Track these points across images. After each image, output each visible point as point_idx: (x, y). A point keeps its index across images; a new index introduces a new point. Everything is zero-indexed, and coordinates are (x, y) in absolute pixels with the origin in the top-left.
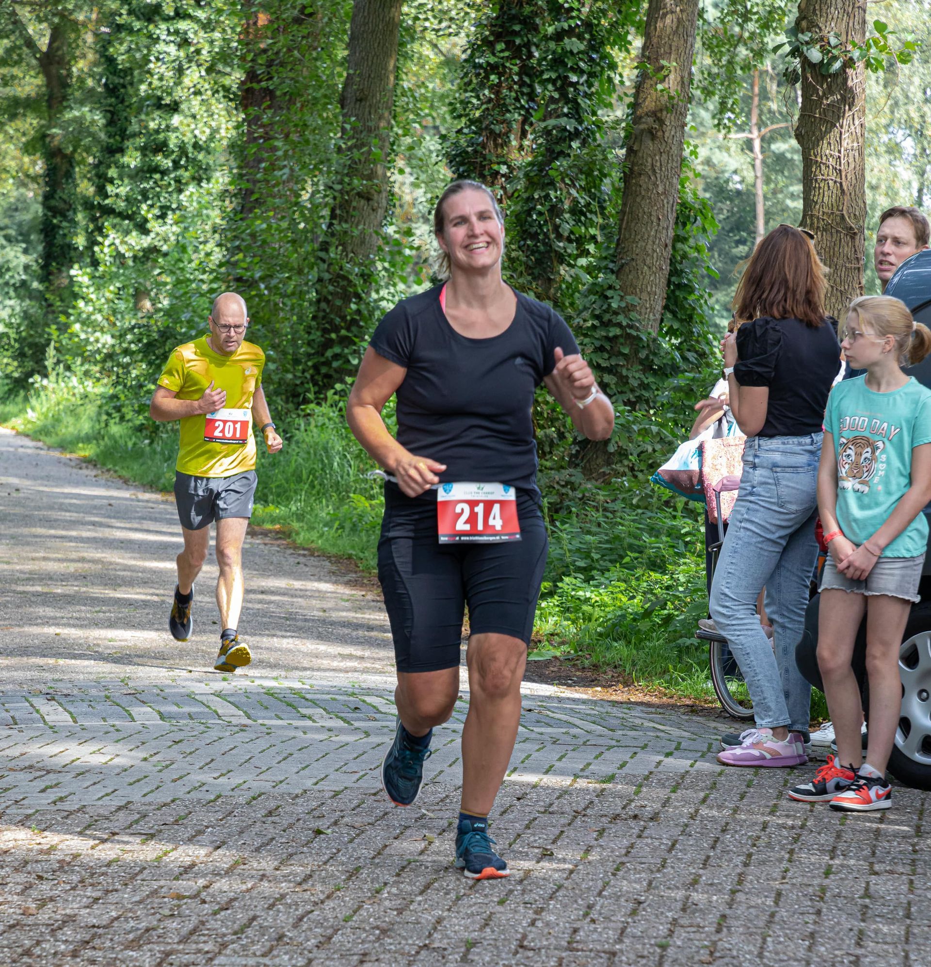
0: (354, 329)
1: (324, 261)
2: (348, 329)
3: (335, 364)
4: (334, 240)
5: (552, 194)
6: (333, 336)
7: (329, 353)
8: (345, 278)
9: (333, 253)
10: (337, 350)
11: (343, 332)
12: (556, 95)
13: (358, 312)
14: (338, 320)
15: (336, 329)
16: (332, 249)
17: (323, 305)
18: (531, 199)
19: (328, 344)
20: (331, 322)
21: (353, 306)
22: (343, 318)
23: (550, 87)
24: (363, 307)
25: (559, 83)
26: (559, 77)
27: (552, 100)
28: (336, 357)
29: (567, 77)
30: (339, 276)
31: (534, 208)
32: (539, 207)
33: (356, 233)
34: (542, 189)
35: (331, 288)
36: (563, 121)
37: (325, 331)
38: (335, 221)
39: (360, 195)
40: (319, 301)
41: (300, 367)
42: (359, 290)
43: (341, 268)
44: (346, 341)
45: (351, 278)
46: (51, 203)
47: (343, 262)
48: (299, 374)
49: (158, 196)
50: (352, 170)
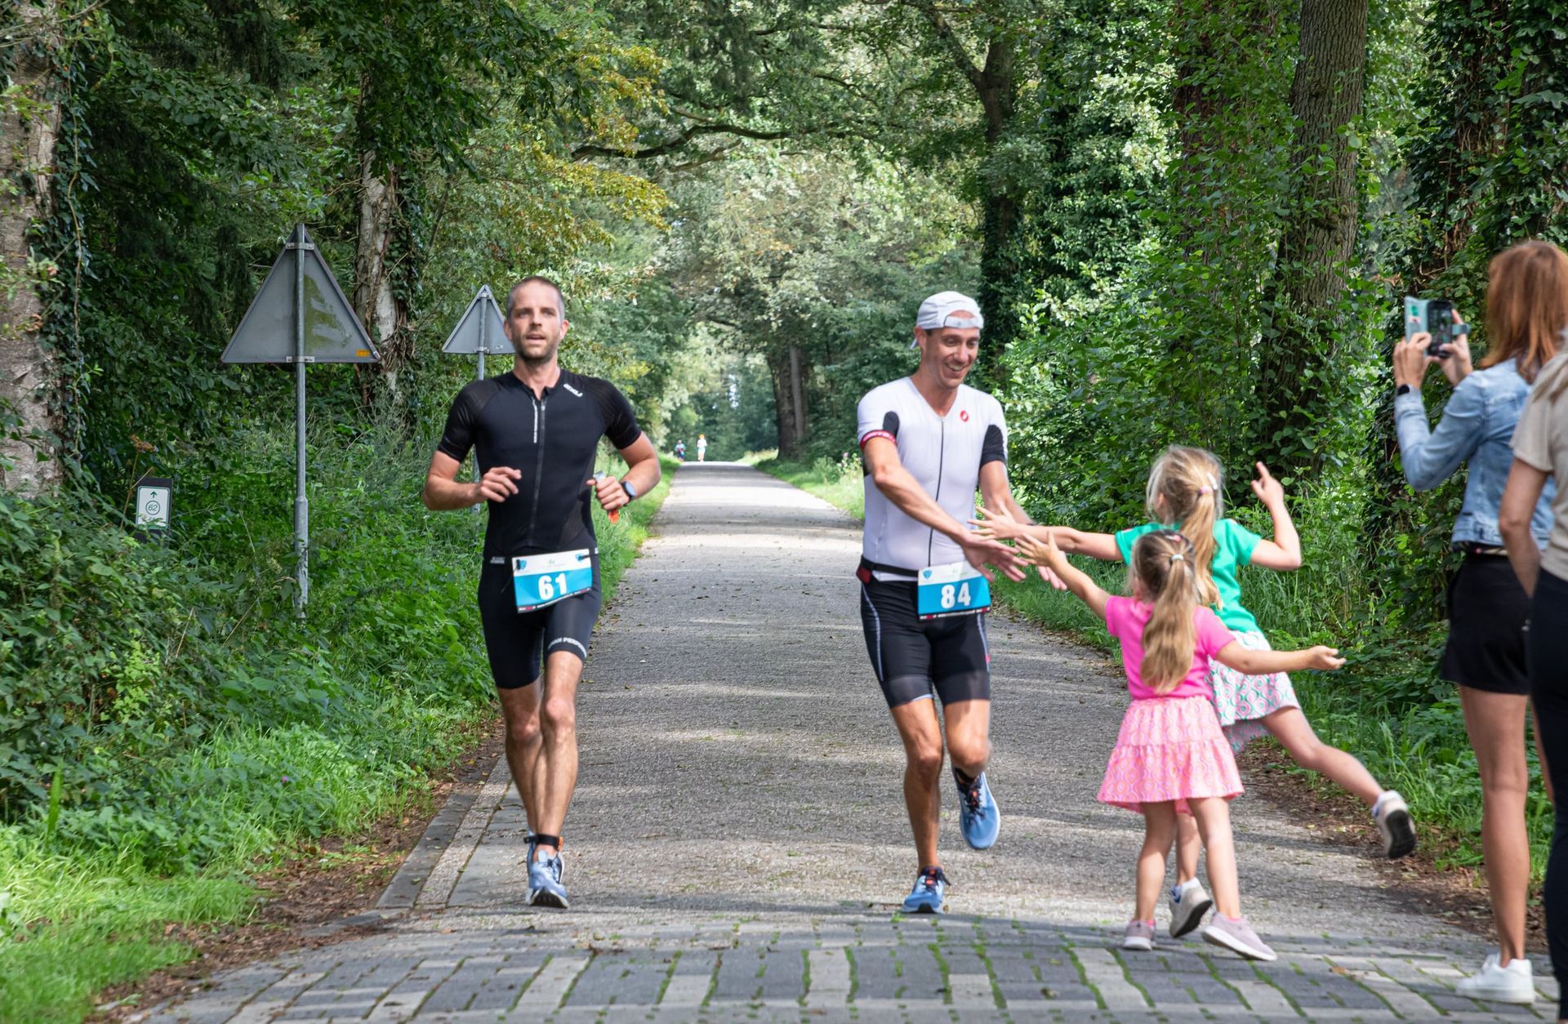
0: (1311, 404)
1: (1269, 313)
2: (1304, 405)
3: (1284, 451)
4: (1280, 284)
5: (1533, 199)
6: (1283, 414)
7: (1277, 437)
8: (1297, 335)
9: (1282, 301)
10: (1287, 432)
11: (1296, 409)
12: (1536, 61)
13: (1316, 380)
14: (1289, 394)
15: (1287, 405)
16: (1279, 296)
17: (1270, 373)
18: (1502, 207)
19: (1278, 424)
20: (1280, 395)
21: (1308, 373)
22: (1296, 390)
23: (1527, 49)
24: (1322, 374)
25: (1539, 43)
26: (1539, 33)
27: (1531, 67)
28: (1286, 441)
29: (1551, 34)
30: (1291, 333)
31: (1508, 220)
32: (1515, 218)
33: (1309, 272)
34: (1520, 193)
35: (1278, 349)
36: (1546, 96)
37: (1272, 409)
38: (1285, 260)
39: (1316, 221)
40: (1263, 367)
41: (1241, 459)
42: (1318, 352)
43: (1290, 322)
44: (1299, 421)
45: (1306, 334)
46: (994, 263)
47: (1295, 316)
48: (1236, 467)
49: (1107, 245)
50: (1305, 189)
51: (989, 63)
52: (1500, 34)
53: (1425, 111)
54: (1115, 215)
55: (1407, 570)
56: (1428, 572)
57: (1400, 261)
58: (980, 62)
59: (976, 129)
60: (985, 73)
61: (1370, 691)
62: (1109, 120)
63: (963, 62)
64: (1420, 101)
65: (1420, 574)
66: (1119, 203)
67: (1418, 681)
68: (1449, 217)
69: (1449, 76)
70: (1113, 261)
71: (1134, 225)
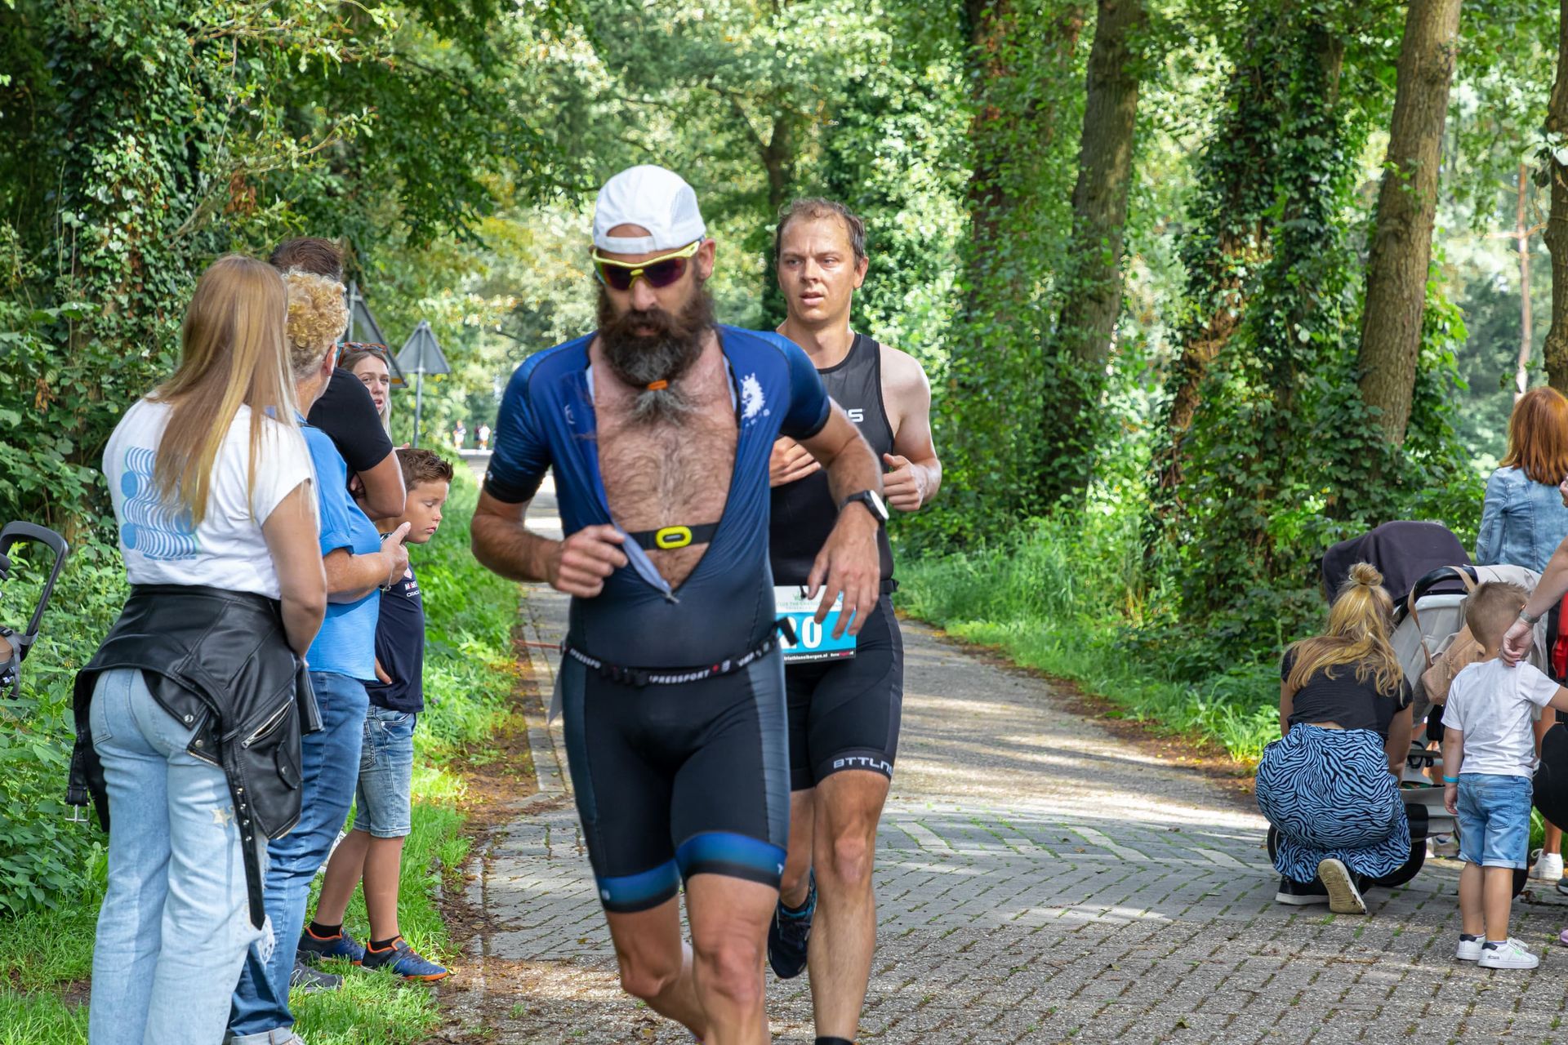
0: (1082, 438)
1: (1051, 366)
2: (1077, 438)
3: (1062, 475)
4: (1062, 344)
5: (1292, 300)
6: (1061, 445)
7: (1056, 463)
8: (1073, 384)
9: (1062, 358)
10: (1064, 459)
11: (1072, 441)
12: (1296, 195)
13: (1088, 420)
14: (1065, 429)
15: (1064, 438)
16: (1061, 354)
17: (1051, 412)
18: (1268, 303)
19: (1056, 453)
20: (1059, 430)
21: (1083, 414)
22: (1072, 427)
23: (1290, 187)
24: (1092, 415)
25: (1299, 183)
26: (1300, 176)
27: (1292, 200)
28: (1063, 467)
29: (1308, 177)
30: (1067, 382)
31: (1271, 314)
32: (1277, 312)
33: (1085, 336)
34: (1281, 293)
35: (1059, 394)
36: (1303, 223)
37: (1053, 440)
38: (1065, 325)
39: (1091, 297)
40: (1046, 408)
41: (1025, 478)
42: (1089, 397)
43: (1069, 374)
44: (1074, 451)
45: (1080, 384)
46: (773, 303)
47: (1072, 368)
48: (1024, 485)
49: (881, 295)
50: (1083, 271)
51: (774, 139)
52: (1255, 167)
53: (1196, 223)
54: (889, 272)
55: (1187, 573)
56: (1203, 574)
57: (1173, 336)
58: (767, 136)
59: (761, 192)
60: (770, 148)
61: (1164, 660)
62: (886, 195)
63: (752, 136)
64: (1192, 214)
65: (1198, 575)
66: (892, 263)
67: (1206, 655)
68: (1214, 305)
69: (1215, 197)
70: (885, 309)
71: (902, 280)
